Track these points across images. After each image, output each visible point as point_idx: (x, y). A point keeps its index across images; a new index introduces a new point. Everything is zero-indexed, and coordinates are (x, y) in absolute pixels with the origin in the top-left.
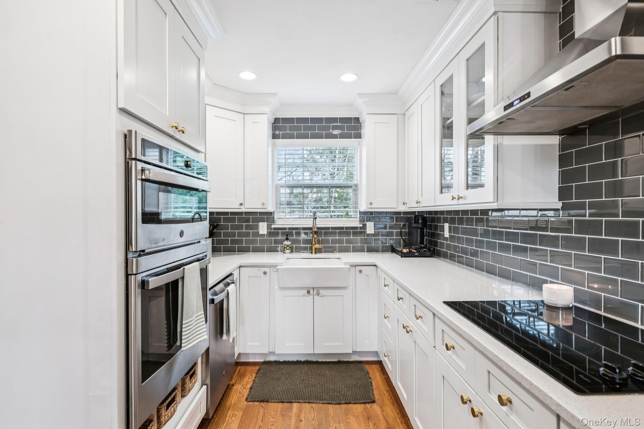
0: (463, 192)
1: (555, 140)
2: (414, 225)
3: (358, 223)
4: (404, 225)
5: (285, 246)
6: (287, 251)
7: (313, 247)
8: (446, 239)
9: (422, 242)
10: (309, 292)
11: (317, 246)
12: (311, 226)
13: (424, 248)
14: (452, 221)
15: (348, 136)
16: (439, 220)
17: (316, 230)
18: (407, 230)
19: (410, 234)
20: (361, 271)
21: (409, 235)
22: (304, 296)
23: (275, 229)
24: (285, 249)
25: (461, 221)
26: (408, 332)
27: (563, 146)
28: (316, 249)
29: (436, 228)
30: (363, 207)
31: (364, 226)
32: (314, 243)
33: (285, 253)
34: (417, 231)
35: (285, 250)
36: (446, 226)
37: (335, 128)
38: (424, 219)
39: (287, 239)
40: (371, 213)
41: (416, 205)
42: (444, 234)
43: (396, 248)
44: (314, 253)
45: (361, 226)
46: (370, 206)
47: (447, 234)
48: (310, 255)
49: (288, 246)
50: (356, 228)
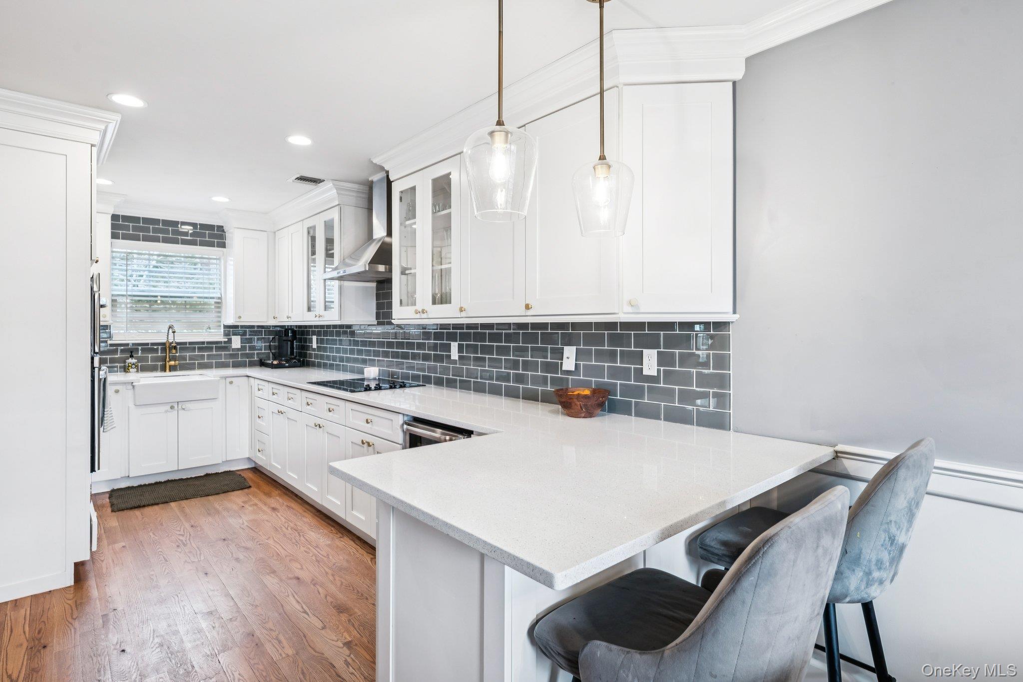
0: (322, 312)
1: (374, 285)
2: (285, 338)
3: (222, 337)
4: (273, 338)
5: (130, 365)
6: (131, 370)
7: (167, 364)
8: (314, 350)
9: (292, 353)
10: (172, 407)
11: (172, 363)
12: (164, 341)
13: (294, 358)
14: (318, 334)
15: (211, 245)
16: (308, 333)
17: (174, 345)
18: (276, 344)
19: (280, 347)
20: (231, 383)
21: (279, 349)
22: (166, 411)
23: (111, 345)
24: (129, 368)
25: (326, 333)
26: (282, 413)
27: (378, 289)
28: (170, 366)
29: (305, 340)
30: (230, 321)
31: (230, 341)
32: (168, 359)
33: (130, 372)
34: (288, 343)
35: (129, 370)
36: (314, 338)
38: (294, 332)
39: (132, 356)
40: (236, 327)
41: (287, 320)
42: (312, 346)
43: (266, 362)
44: (168, 370)
45: (226, 340)
46: (238, 320)
47: (315, 345)
48: (163, 374)
49: (134, 364)
50: (220, 342)
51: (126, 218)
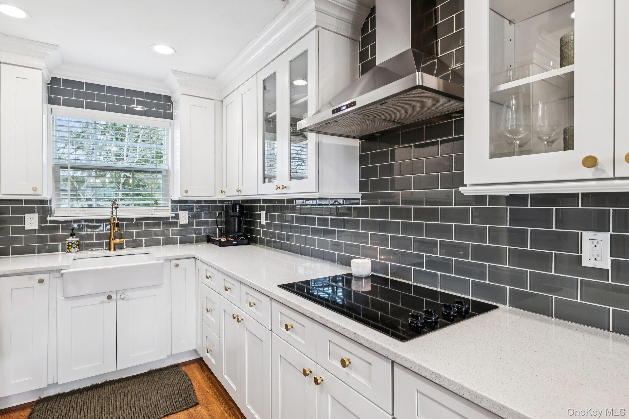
0: (287, 182)
1: (356, 143)
2: (232, 214)
3: (169, 212)
4: (220, 214)
5: (70, 244)
6: (72, 250)
7: (112, 242)
8: (263, 226)
9: (240, 230)
10: (109, 297)
11: (117, 241)
12: (109, 217)
13: (242, 236)
14: (268, 209)
15: (159, 116)
16: (255, 208)
17: (116, 222)
18: (223, 219)
19: (227, 223)
20: (177, 266)
21: (226, 225)
22: (103, 302)
23: (51, 222)
24: (70, 247)
25: (277, 209)
26: (239, 321)
27: (362, 149)
28: (115, 244)
29: (252, 216)
30: (177, 196)
31: (177, 217)
32: (112, 237)
33: (70, 252)
34: (235, 219)
35: (69, 249)
36: (263, 214)
37: (139, 103)
38: (242, 207)
39: (73, 235)
40: (184, 202)
41: (237, 194)
42: (260, 222)
43: (212, 238)
44: (112, 249)
45: (174, 215)
46: (185, 194)
47: (263, 222)
48: (107, 253)
49: (74, 243)
50: (168, 218)
51: (67, 82)
